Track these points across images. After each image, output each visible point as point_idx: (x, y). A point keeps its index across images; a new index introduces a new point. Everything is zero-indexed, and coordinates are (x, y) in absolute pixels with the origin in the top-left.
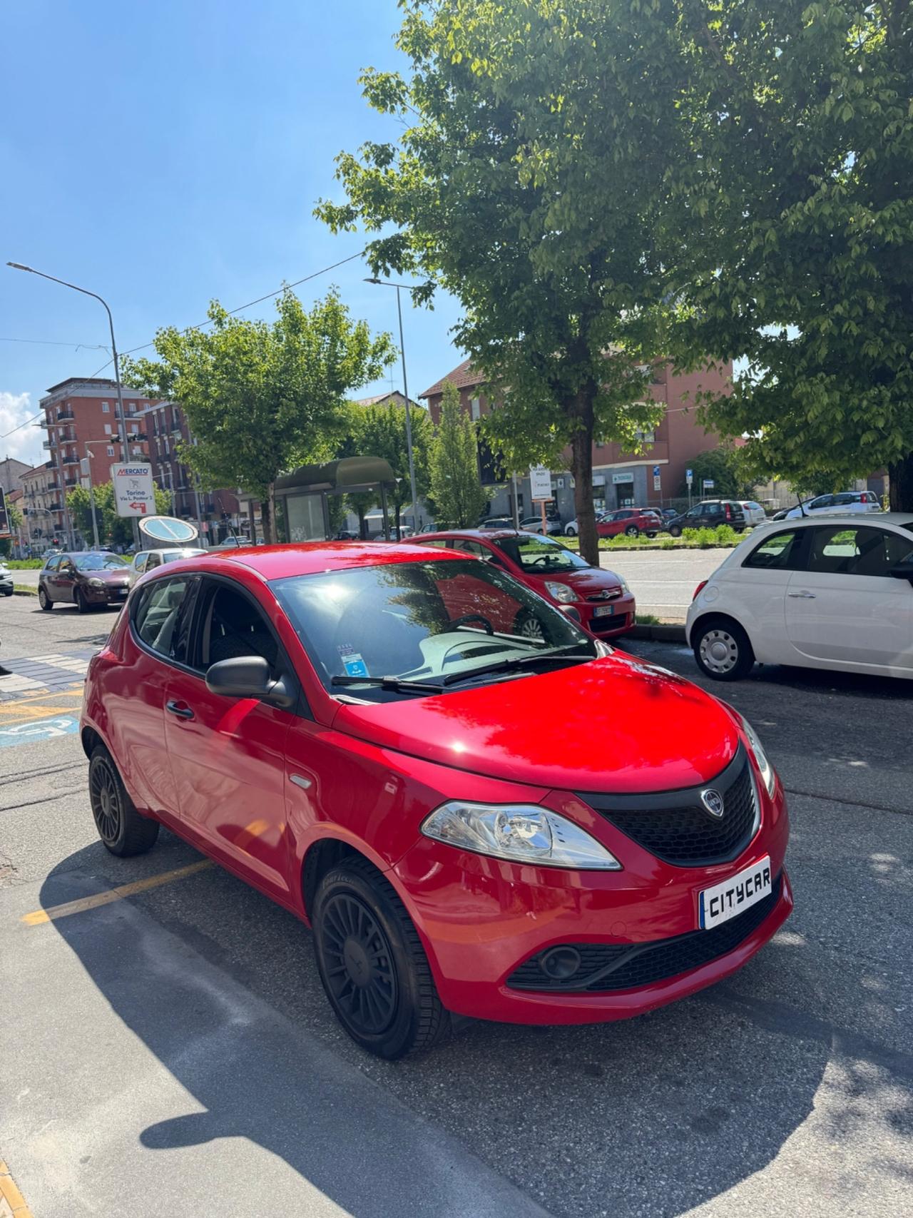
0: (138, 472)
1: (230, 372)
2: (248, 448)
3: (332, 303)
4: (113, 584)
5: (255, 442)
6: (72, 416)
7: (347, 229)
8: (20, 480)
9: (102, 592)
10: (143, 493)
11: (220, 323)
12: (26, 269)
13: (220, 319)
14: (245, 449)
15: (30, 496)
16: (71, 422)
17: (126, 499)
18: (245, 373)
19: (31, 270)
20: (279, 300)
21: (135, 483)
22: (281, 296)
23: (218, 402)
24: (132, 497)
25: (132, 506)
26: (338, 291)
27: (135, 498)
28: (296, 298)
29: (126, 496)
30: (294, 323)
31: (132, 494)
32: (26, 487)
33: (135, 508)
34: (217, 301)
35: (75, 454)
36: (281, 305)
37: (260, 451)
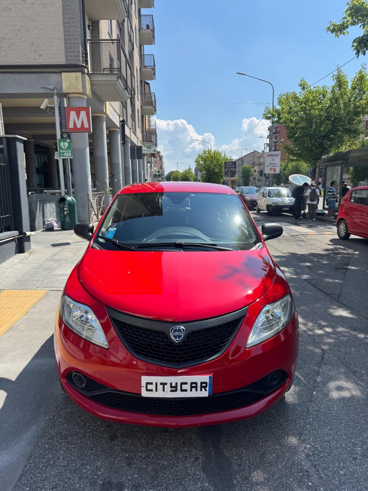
0: (275, 155)
1: (303, 109)
2: (308, 144)
3: (361, 72)
4: (253, 200)
5: (311, 141)
6: (279, 133)
7: (344, 34)
8: (257, 159)
9: (249, 203)
10: (276, 164)
11: (304, 88)
12: (243, 74)
13: (304, 86)
14: (306, 144)
15: (259, 165)
16: (278, 135)
17: (268, 166)
18: (310, 110)
19: (245, 75)
20: (334, 75)
21: (273, 160)
22: (336, 73)
23: (296, 124)
24: (271, 165)
25: (270, 169)
26: (365, 67)
27: (272, 166)
28: (342, 72)
29: (269, 165)
30: (340, 84)
31: (271, 164)
32: (259, 162)
33: (272, 170)
34: (304, 78)
36: (335, 77)
37: (313, 145)
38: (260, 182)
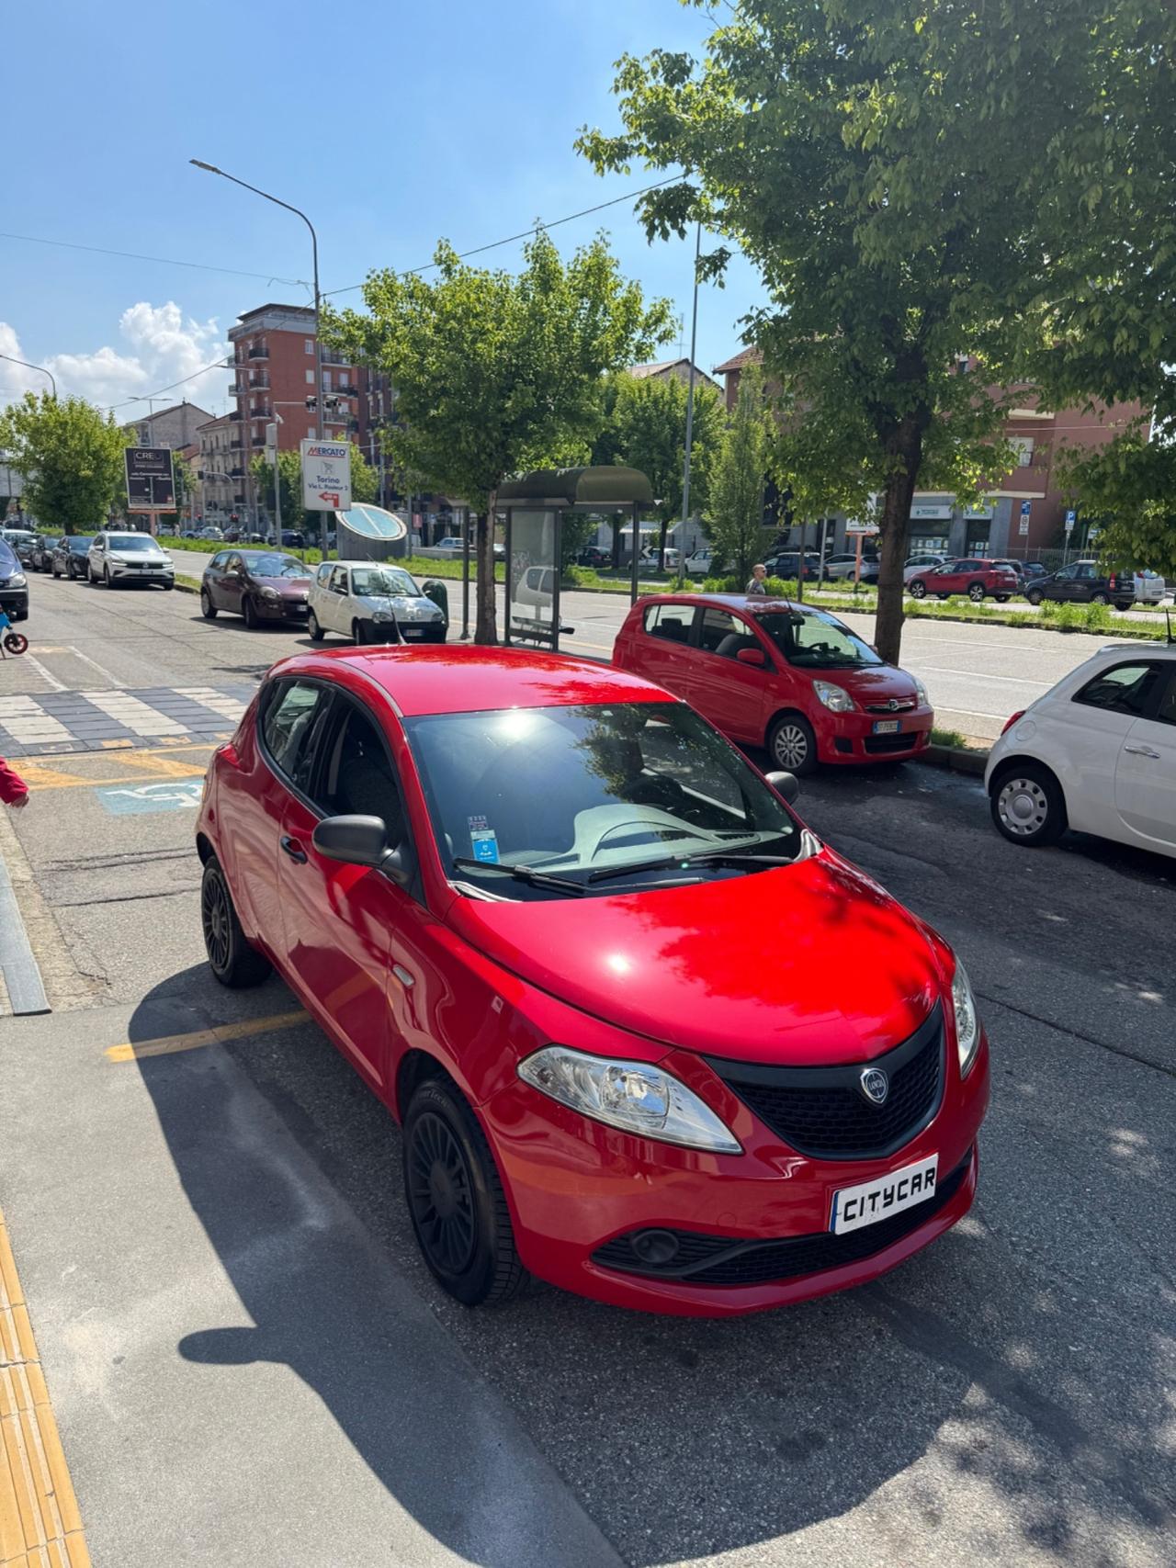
0: (333, 453)
1: (454, 340)
2: (467, 442)
3: (597, 252)
4: (290, 598)
5: (477, 436)
6: (267, 356)
7: (618, 170)
8: (198, 433)
9: (275, 606)
10: (337, 481)
11: (448, 271)
12: (214, 169)
13: (449, 266)
14: (464, 445)
15: (208, 454)
16: (265, 362)
17: (315, 487)
18: (474, 341)
19: (219, 172)
20: (529, 245)
21: (329, 467)
22: (531, 239)
23: (434, 379)
24: (323, 484)
25: (322, 496)
26: (608, 239)
27: (326, 486)
28: (551, 243)
29: (316, 483)
30: (545, 276)
31: (323, 480)
33: (326, 499)
34: (447, 240)
35: (267, 405)
36: (530, 252)
37: (482, 448)
38: (214, 513)
